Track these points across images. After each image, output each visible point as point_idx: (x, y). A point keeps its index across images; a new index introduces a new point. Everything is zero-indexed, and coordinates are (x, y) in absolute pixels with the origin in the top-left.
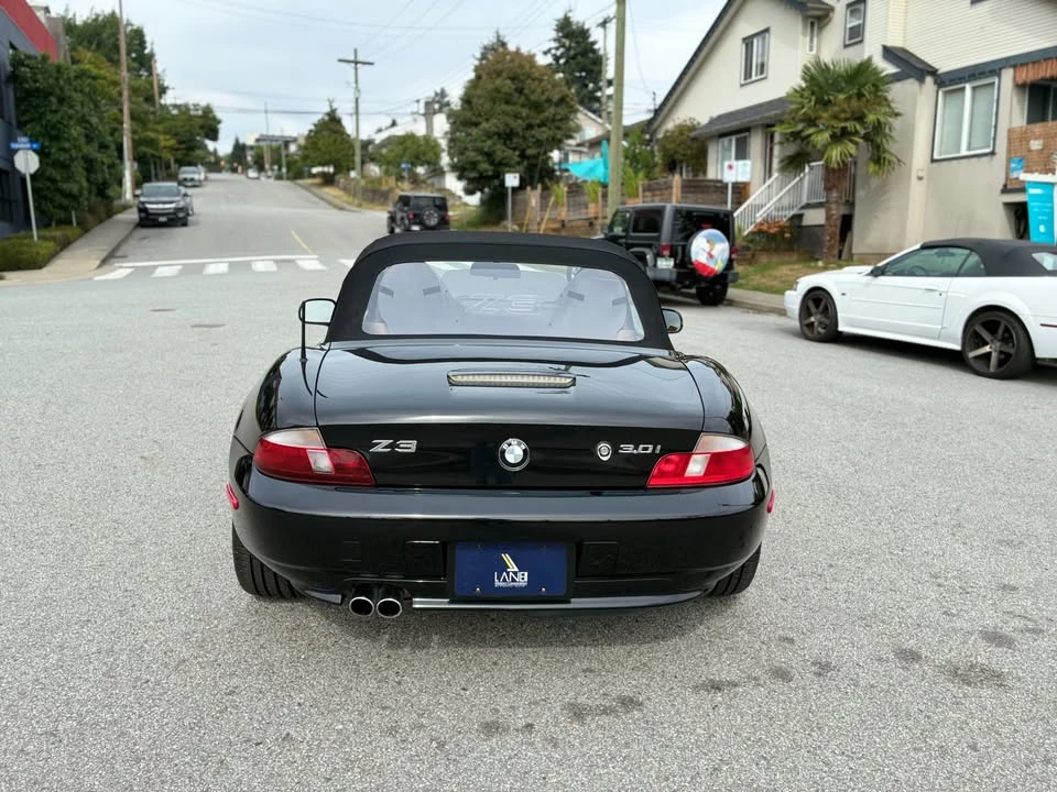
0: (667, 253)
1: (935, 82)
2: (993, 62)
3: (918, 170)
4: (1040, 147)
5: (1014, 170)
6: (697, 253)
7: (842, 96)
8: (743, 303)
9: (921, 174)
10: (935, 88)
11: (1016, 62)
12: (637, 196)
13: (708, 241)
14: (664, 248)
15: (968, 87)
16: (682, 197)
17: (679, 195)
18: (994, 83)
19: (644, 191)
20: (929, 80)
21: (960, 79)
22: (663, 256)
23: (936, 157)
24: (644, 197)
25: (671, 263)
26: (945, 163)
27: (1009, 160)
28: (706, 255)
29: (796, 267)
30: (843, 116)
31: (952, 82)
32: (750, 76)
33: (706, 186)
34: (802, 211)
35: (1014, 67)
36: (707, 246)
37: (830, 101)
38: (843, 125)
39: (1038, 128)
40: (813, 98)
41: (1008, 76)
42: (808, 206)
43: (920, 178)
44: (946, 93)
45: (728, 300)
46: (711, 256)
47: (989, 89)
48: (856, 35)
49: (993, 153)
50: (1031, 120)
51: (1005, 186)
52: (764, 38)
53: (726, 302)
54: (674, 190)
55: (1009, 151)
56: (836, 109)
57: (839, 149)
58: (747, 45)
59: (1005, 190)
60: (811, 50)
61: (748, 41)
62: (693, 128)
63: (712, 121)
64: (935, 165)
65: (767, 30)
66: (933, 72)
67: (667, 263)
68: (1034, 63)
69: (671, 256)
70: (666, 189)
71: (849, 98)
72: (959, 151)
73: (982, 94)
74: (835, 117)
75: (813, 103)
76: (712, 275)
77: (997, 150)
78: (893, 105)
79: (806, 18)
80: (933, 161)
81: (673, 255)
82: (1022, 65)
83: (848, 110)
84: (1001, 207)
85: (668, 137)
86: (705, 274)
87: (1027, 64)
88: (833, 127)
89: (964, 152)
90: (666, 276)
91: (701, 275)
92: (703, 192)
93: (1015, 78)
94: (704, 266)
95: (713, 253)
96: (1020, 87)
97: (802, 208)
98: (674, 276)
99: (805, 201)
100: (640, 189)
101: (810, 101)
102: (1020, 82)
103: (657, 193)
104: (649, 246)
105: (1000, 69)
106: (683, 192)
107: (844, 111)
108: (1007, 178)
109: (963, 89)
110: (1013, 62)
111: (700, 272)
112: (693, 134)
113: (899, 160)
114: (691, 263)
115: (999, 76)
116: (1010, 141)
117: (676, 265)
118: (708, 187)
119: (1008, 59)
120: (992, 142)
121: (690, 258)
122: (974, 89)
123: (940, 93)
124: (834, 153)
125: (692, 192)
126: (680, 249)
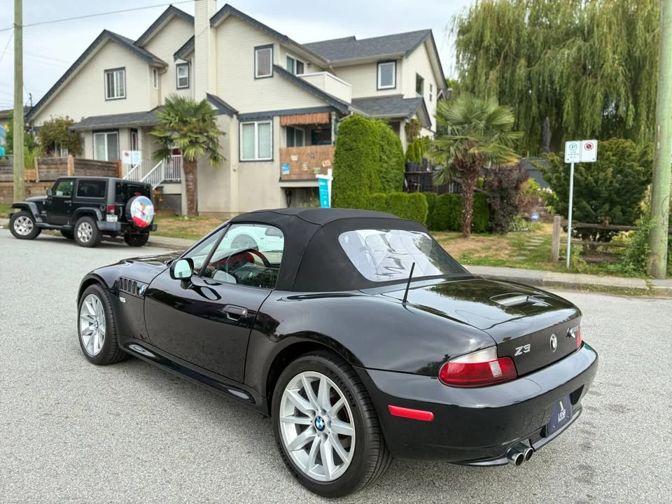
0: (113, 211)
1: (238, 118)
2: (269, 112)
3: (233, 166)
4: (296, 159)
5: (285, 170)
6: (135, 212)
7: (194, 120)
8: (161, 244)
9: (235, 168)
10: (238, 121)
11: (282, 114)
12: (34, 168)
13: (141, 204)
14: (110, 208)
15: (256, 123)
16: (75, 171)
17: (73, 169)
18: (269, 124)
19: (39, 164)
20: (235, 116)
21: (252, 118)
22: (110, 213)
23: (242, 159)
24: (39, 168)
25: (116, 218)
26: (247, 163)
27: (281, 165)
28: (140, 213)
29: (170, 220)
30: (195, 131)
31: (247, 119)
32: (113, 96)
33: (91, 165)
34: (163, 185)
35: (280, 116)
36: (140, 207)
37: (187, 121)
38: (195, 136)
39: (295, 149)
40: (177, 118)
41: (277, 120)
42: (165, 182)
43: (235, 171)
44: (244, 125)
45: (149, 242)
46: (144, 214)
47: (268, 126)
48: (184, 83)
49: (272, 160)
50: (288, 146)
51: (281, 178)
52: (121, 74)
53: (147, 244)
54: (69, 166)
55: (281, 160)
56: (192, 126)
57: (194, 150)
58: (108, 75)
59: (281, 180)
60: (155, 86)
61: (109, 73)
62: (70, 123)
63: (84, 121)
64: (242, 163)
65: (124, 68)
66: (236, 113)
67: (113, 218)
68: (290, 115)
69: (116, 213)
70: (61, 164)
71: (198, 121)
72: (254, 158)
73: (263, 128)
74: (191, 131)
75: (177, 120)
76: (144, 226)
77: (274, 159)
78: (218, 128)
79: (151, 67)
80: (240, 161)
81: (117, 213)
82: (284, 115)
83: (198, 128)
84: (280, 189)
85: (47, 126)
86: (140, 226)
87: (287, 115)
88: (190, 137)
89: (257, 159)
90: (114, 227)
91: (137, 227)
92: (90, 169)
93: (280, 122)
94: (139, 220)
95: (144, 211)
96: (283, 127)
97: (162, 183)
98: (119, 227)
99: (163, 179)
100: (36, 163)
101: (175, 119)
102: (284, 124)
103: (53, 166)
104: (98, 206)
105: (273, 116)
106: (75, 167)
107: (195, 128)
108: (281, 174)
109: (254, 124)
110: (280, 114)
111: (137, 224)
112: (71, 128)
113: (225, 159)
114: (132, 219)
115: (272, 119)
116: (281, 155)
117: (119, 220)
118: (94, 165)
119: (276, 112)
120: (271, 154)
121: (130, 215)
122: (259, 125)
123: (241, 125)
124: (191, 152)
125: (83, 168)
126: (121, 208)
